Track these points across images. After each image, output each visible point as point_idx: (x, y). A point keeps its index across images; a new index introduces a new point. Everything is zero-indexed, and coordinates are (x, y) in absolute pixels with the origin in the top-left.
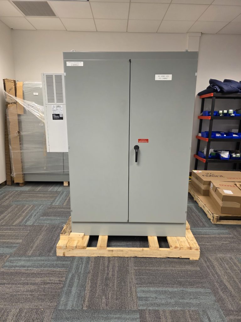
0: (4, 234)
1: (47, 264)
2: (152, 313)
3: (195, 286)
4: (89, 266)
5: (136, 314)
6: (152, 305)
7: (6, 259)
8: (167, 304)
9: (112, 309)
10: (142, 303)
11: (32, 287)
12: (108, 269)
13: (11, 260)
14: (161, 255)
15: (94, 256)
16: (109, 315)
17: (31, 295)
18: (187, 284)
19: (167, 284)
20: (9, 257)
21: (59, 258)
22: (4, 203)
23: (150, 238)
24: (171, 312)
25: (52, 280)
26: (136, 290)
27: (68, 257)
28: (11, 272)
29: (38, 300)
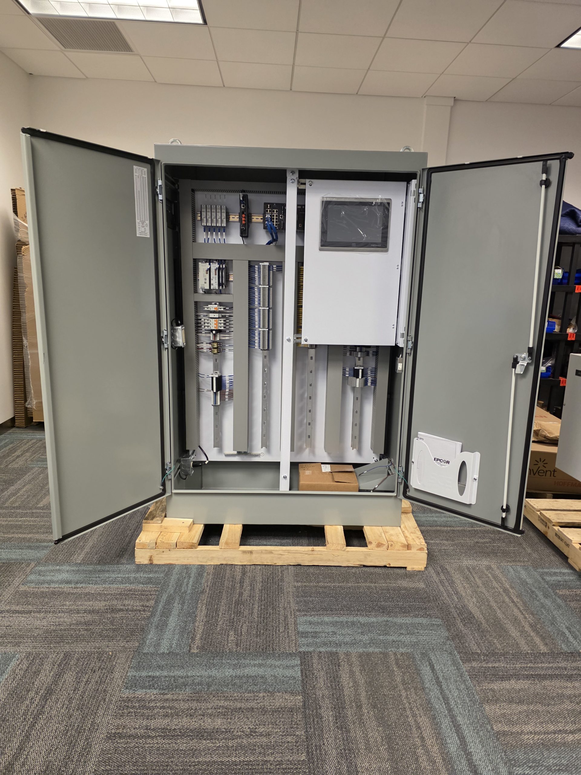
0: (20, 523)
1: (116, 578)
2: (325, 658)
3: (412, 615)
4: (203, 581)
5: (294, 659)
6: (325, 644)
7: (28, 570)
8: (353, 644)
9: (248, 651)
10: (306, 642)
11: (89, 617)
12: (241, 587)
13: (40, 571)
14: (348, 561)
15: (212, 563)
16: (243, 661)
17: (86, 630)
18: (397, 610)
19: (358, 611)
20: (36, 566)
21: (140, 568)
22: (14, 463)
23: (328, 530)
24: (360, 656)
25: (128, 605)
26: (295, 621)
27: (159, 565)
28: (43, 592)
29: (101, 639)
